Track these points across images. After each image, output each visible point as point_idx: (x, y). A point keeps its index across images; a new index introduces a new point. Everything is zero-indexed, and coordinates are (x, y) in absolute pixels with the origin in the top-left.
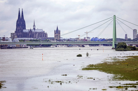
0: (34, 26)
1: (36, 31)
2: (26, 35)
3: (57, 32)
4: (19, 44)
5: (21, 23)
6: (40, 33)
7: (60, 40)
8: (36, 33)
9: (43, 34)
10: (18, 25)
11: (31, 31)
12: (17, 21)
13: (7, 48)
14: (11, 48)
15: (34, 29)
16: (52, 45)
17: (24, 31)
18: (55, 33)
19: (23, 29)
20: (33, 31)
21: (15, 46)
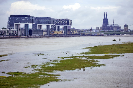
0: (113, 22)
1: (114, 25)
2: (108, 28)
3: (126, 26)
4: (99, 33)
5: (106, 21)
6: (116, 27)
7: (127, 31)
8: (114, 27)
9: (118, 28)
10: (104, 22)
11: (111, 25)
12: (103, 20)
13: (92, 36)
14: (94, 36)
15: (113, 24)
16: (121, 34)
17: (107, 25)
18: (125, 27)
19: (107, 24)
20: (113, 25)
21: (97, 34)
